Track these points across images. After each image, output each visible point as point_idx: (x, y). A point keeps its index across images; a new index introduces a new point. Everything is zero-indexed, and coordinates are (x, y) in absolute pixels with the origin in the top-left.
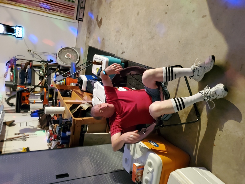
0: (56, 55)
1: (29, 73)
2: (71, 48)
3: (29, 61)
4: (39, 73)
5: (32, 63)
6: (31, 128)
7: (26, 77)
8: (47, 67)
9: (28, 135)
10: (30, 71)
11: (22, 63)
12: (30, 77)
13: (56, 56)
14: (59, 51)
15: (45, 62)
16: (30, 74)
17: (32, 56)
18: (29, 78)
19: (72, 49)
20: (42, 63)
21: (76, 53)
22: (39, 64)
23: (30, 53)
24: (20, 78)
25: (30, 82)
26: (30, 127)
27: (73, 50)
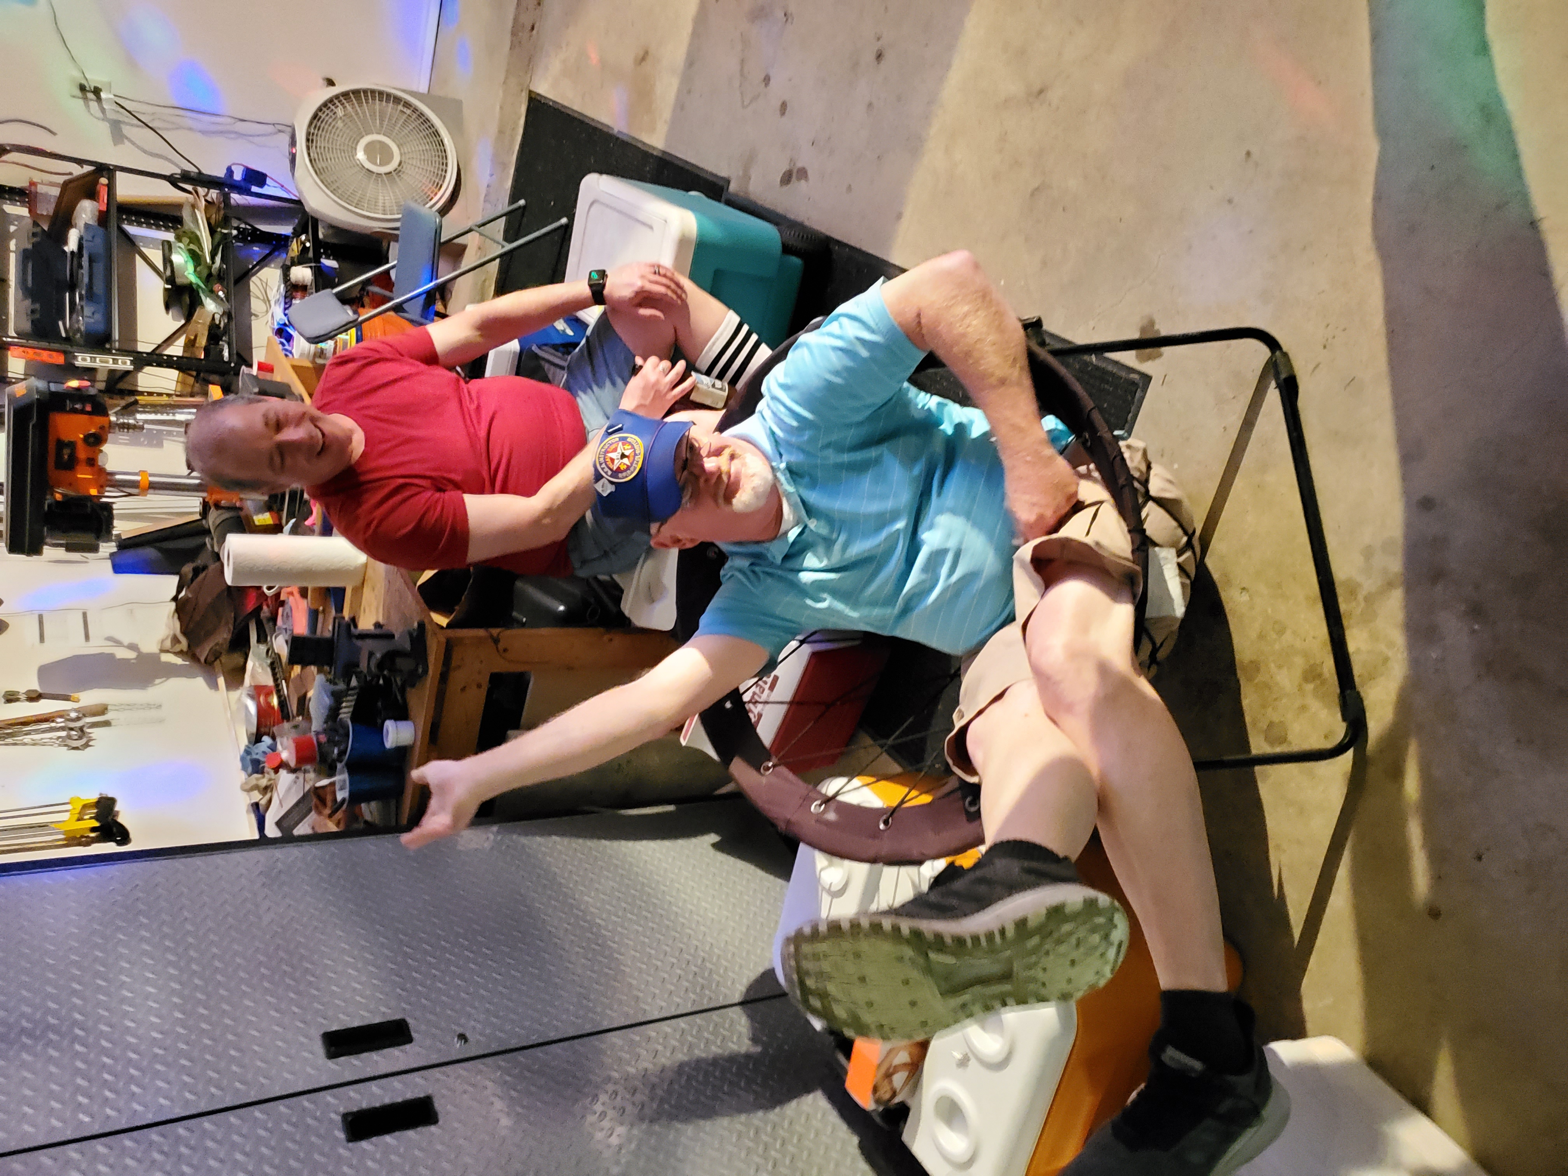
0: (286, 139)
1: (91, 261)
2: (397, 100)
3: (88, 168)
4: (167, 261)
5: (111, 187)
6: (122, 654)
7: (72, 287)
8: (225, 222)
9: (103, 710)
10: (99, 241)
11: (37, 177)
12: (99, 288)
13: (293, 143)
14: (315, 116)
15: (210, 182)
16: (99, 268)
17: (104, 128)
18: (90, 296)
19: (407, 105)
20: (189, 187)
21: (436, 133)
22: (164, 193)
23: (94, 105)
24: (28, 291)
25: (101, 327)
26: (109, 649)
27: (415, 110)
